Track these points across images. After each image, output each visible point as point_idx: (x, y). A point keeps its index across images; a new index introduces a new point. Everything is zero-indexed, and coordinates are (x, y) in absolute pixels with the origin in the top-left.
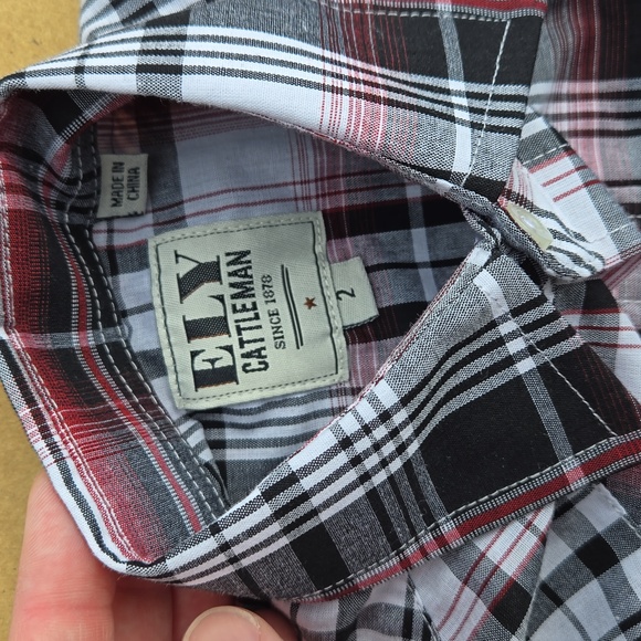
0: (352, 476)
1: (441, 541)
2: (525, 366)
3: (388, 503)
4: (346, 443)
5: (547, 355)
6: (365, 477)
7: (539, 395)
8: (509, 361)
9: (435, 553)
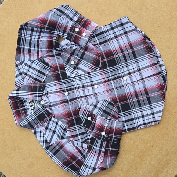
0: (31, 118)
1: (40, 124)
2: (43, 111)
3: (34, 120)
4: (30, 116)
5: (44, 110)
6: (32, 118)
7: (44, 113)
8: (42, 111)
9: (40, 125)
